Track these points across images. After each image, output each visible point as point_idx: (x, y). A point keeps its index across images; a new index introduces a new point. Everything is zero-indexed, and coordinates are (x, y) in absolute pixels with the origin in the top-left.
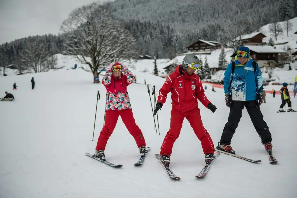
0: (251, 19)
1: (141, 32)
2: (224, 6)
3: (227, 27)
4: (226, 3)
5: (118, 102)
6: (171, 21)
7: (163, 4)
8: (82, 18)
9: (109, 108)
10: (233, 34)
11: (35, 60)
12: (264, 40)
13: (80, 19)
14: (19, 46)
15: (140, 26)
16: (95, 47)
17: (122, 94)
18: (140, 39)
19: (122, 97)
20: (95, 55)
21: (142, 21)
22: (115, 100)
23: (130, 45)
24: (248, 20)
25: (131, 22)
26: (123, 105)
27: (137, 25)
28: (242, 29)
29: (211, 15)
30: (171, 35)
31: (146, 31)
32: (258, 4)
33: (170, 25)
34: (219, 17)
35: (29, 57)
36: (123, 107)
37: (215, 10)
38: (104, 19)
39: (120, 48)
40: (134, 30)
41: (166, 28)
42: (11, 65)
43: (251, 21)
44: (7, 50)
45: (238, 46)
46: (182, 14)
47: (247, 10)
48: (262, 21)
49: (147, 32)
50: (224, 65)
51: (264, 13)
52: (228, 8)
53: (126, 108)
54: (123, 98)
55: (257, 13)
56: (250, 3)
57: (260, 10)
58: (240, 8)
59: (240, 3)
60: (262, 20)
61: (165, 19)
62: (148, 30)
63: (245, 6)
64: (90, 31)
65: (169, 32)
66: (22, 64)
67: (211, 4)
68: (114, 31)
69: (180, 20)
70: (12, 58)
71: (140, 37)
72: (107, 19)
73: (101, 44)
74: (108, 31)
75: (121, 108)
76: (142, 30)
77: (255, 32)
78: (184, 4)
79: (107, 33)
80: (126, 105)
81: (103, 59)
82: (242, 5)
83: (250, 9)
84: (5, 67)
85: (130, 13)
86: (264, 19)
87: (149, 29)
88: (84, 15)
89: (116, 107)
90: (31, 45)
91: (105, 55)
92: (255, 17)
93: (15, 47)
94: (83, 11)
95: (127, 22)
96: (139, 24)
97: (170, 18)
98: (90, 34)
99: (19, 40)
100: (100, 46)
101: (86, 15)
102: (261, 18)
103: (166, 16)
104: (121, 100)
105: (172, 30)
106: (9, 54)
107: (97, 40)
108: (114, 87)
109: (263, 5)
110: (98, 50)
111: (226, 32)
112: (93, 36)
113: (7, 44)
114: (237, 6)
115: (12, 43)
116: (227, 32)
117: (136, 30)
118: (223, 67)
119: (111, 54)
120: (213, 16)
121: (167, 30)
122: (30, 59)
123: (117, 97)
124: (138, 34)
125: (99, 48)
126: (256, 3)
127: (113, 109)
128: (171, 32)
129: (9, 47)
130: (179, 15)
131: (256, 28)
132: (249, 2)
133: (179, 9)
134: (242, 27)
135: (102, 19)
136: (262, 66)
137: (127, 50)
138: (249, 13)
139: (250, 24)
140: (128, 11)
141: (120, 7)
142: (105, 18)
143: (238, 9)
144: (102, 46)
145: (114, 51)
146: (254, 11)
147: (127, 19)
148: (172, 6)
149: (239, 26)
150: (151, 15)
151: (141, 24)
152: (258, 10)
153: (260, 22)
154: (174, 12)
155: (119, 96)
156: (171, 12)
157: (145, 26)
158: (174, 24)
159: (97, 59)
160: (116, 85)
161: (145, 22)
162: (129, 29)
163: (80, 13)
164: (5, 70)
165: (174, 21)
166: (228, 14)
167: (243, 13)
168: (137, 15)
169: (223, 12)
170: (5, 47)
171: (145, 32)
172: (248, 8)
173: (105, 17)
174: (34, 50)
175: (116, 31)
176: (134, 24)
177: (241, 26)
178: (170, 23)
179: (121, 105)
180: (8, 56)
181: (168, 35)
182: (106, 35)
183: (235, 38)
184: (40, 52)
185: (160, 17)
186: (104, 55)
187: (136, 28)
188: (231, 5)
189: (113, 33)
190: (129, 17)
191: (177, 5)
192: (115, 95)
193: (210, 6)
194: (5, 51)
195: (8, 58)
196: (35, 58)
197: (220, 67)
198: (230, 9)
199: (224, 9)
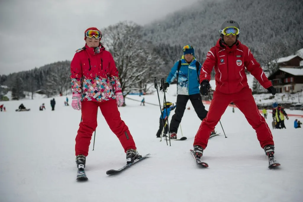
0: (286, 42)
1: (171, 56)
2: (258, 29)
3: (261, 49)
4: (260, 26)
5: (96, 91)
6: (202, 45)
7: (194, 28)
8: (108, 39)
9: (84, 98)
10: (268, 56)
11: (61, 83)
12: (301, 63)
13: (105, 39)
14: (48, 71)
15: (171, 50)
16: (121, 68)
17: (101, 79)
18: (170, 63)
19: (101, 83)
20: (121, 77)
21: (172, 45)
22: (91, 88)
23: (158, 68)
24: (284, 43)
25: (161, 46)
26: (103, 94)
27: (167, 50)
28: (277, 51)
29: (244, 39)
30: (202, 59)
31: (176, 55)
32: (294, 27)
33: (201, 49)
34: (253, 40)
35: (55, 80)
36: (103, 98)
37: (248, 33)
38: (130, 40)
39: (147, 69)
40: (164, 54)
41: (197, 52)
42: (39, 91)
43: (287, 45)
44: (36, 75)
45: (274, 68)
46: (214, 38)
47: (283, 33)
48: (299, 44)
49: (178, 56)
50: (258, 89)
51: (301, 36)
52: (262, 31)
53: (108, 98)
54: (103, 85)
55: (293, 36)
56: (286, 25)
57: (297, 33)
58: (275, 32)
59: (275, 26)
60: (298, 42)
61: (196, 43)
62: (178, 54)
63: (281, 29)
64: (116, 51)
65: (200, 56)
66: (48, 87)
67: (244, 27)
68: (141, 51)
69: (212, 44)
70: (41, 84)
71: (170, 61)
72: (134, 39)
73: (127, 65)
74: (135, 52)
75: (100, 99)
76: (172, 54)
77: (292, 55)
78: (216, 27)
79: (134, 54)
80: (108, 94)
81: (129, 81)
82: (277, 28)
83: (285, 31)
84: (34, 93)
85: (160, 37)
86: (301, 42)
87: (180, 53)
88: (111, 35)
89: (94, 97)
90: (58, 68)
91: (132, 76)
92: (291, 40)
93: (44, 72)
94: (109, 31)
95: (157, 46)
96: (169, 48)
97: (201, 42)
98: (116, 55)
99: (48, 65)
100: (126, 67)
101: (112, 35)
102: (298, 41)
103: (197, 40)
104: (100, 88)
105: (204, 54)
106: (38, 80)
107: (123, 61)
108: (89, 70)
109: (300, 28)
110: (124, 71)
111: (260, 54)
112: (118, 57)
113: (36, 70)
114: (272, 29)
115: (41, 68)
116: (262, 55)
117: (167, 55)
118: (258, 91)
119: (138, 76)
120: (247, 39)
121: (198, 53)
122: (57, 83)
123: (95, 84)
124: (168, 58)
125: (125, 70)
126: (292, 26)
127: (90, 100)
128: (203, 56)
129: (38, 72)
130: (210, 39)
131: (292, 51)
132: (284, 25)
133: (211, 32)
134: (278, 49)
135: (129, 40)
136: (300, 90)
137: (155, 73)
138: (285, 37)
139: (286, 47)
140: (158, 36)
141: (150, 32)
142: (132, 39)
143: (273, 32)
144: (128, 68)
145: (141, 73)
146: (290, 34)
147: (156, 43)
148: (203, 30)
149: (275, 47)
150: (182, 39)
151: (172, 48)
152: (295, 33)
153: (296, 45)
154: (206, 36)
155: (98, 82)
156: (202, 36)
157: (176, 50)
158: (205, 48)
159: (123, 81)
160: (92, 66)
161: (176, 46)
162: (159, 53)
163: (106, 33)
164: (34, 95)
165: (205, 45)
166: (262, 37)
167: (278, 37)
168: (167, 39)
169: (256, 35)
170: (34, 72)
171: (175, 57)
172: (284, 31)
173: (132, 37)
174: (60, 73)
175: (143, 52)
176: (164, 48)
177: (276, 48)
178: (202, 47)
179: (101, 94)
180: (37, 81)
181: (200, 59)
182: (132, 56)
183: (270, 61)
184: (66, 75)
185: (191, 41)
186: (130, 76)
187: (166, 52)
188: (266, 28)
189: (141, 53)
190: (159, 42)
191: (209, 28)
192: (91, 81)
193: (243, 29)
194: (34, 76)
195: (36, 83)
196: (61, 82)
197: (255, 90)
198: (264, 32)
199: (258, 32)
